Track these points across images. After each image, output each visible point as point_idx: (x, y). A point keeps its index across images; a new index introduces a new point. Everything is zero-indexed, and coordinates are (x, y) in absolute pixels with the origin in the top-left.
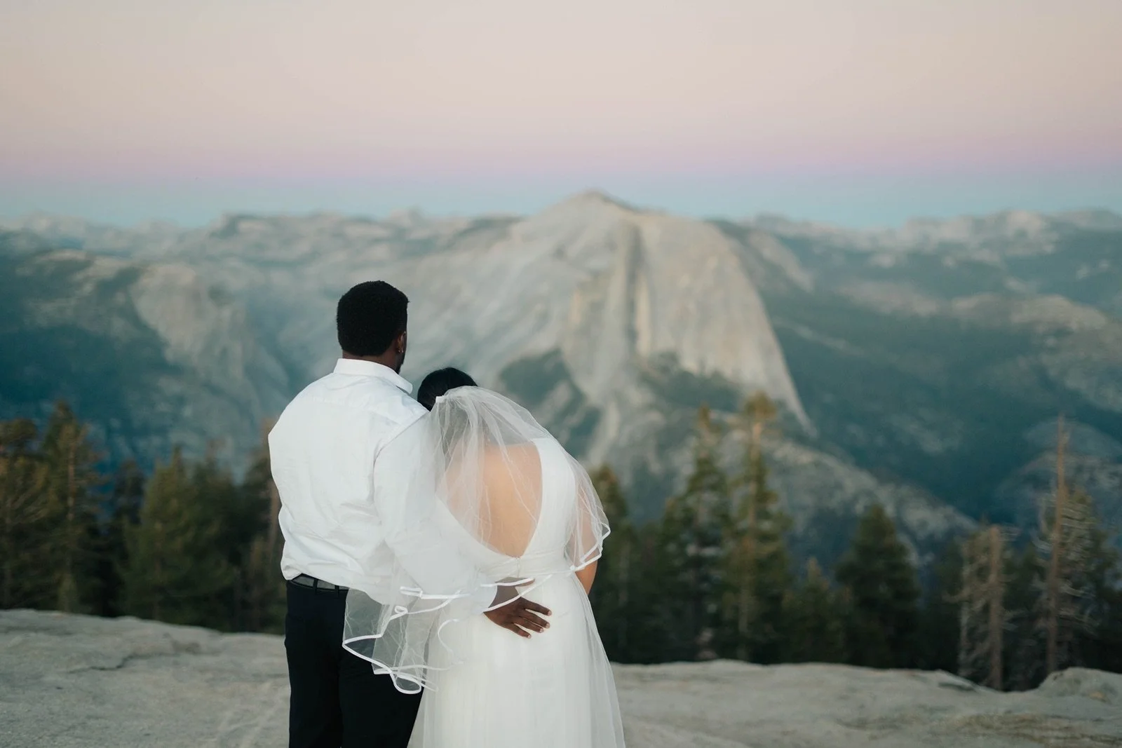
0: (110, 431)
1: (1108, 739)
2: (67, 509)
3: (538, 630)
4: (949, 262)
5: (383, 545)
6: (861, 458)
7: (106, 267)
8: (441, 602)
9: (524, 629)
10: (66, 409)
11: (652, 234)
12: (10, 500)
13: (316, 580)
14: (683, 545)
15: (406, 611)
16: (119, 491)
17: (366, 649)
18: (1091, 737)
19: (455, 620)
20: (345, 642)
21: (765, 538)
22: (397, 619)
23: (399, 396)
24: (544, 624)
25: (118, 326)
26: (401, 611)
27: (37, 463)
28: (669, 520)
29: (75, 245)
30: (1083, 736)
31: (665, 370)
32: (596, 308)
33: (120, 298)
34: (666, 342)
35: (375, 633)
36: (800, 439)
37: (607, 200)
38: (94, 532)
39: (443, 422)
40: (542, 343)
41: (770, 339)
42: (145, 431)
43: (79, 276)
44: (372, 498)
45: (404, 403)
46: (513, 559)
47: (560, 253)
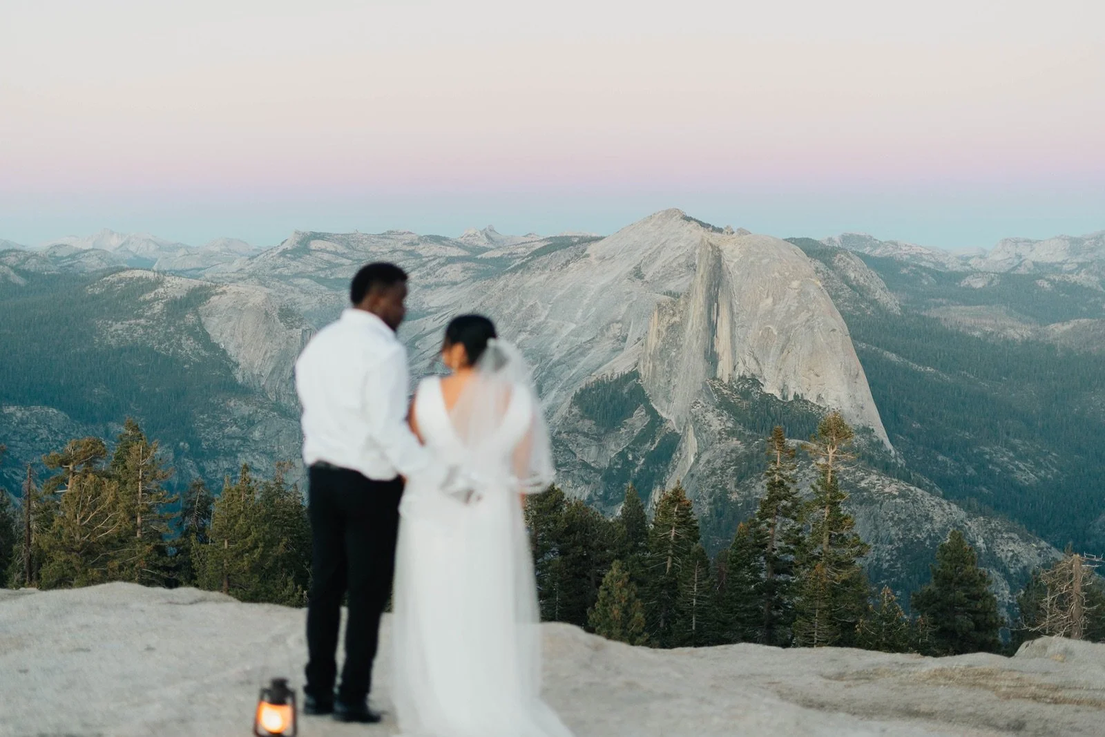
0: (178, 453)
1: (1051, 687)
2: (135, 527)
4: (1044, 284)
6: (949, 489)
7: (176, 287)
10: (135, 428)
11: (732, 253)
12: (80, 516)
14: (756, 571)
16: (187, 512)
18: (1037, 686)
21: (840, 564)
27: (106, 481)
28: (740, 545)
29: (147, 264)
30: (1030, 685)
31: (746, 395)
32: (675, 329)
33: (190, 318)
34: (747, 367)
36: (887, 469)
37: (687, 219)
38: (161, 551)
40: (620, 366)
41: (856, 363)
42: (214, 453)
43: (150, 296)
47: (638, 274)
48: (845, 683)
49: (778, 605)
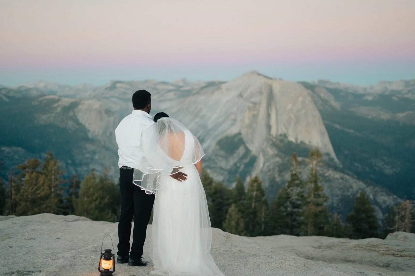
0: (67, 164)
1: (400, 251)
2: (51, 192)
3: (184, 180)
4: (395, 98)
5: (144, 158)
6: (360, 176)
7: (66, 102)
8: (158, 171)
9: (180, 179)
10: (51, 155)
11: (276, 88)
12: (30, 188)
13: (127, 167)
14: (286, 207)
15: (148, 173)
16: (71, 187)
17: (139, 184)
18: (394, 250)
19: (161, 176)
20: (133, 181)
21: (318, 205)
22: (146, 175)
23: (148, 119)
24: (186, 178)
25: (71, 124)
26: (147, 173)
27: (40, 175)
28: (280, 198)
29: (54, 93)
30: (392, 250)
31: (282, 141)
32: (255, 117)
33: (71, 113)
34: (282, 130)
35: (141, 179)
36: (336, 168)
37: (259, 75)
38: (61, 201)
39: (159, 126)
40: (234, 130)
41: (324, 129)
42: (81, 164)
43: (56, 105)
44: (141, 145)
45: (149, 121)
46: (178, 161)
47: (241, 95)
48: (321, 250)
49: (295, 220)
